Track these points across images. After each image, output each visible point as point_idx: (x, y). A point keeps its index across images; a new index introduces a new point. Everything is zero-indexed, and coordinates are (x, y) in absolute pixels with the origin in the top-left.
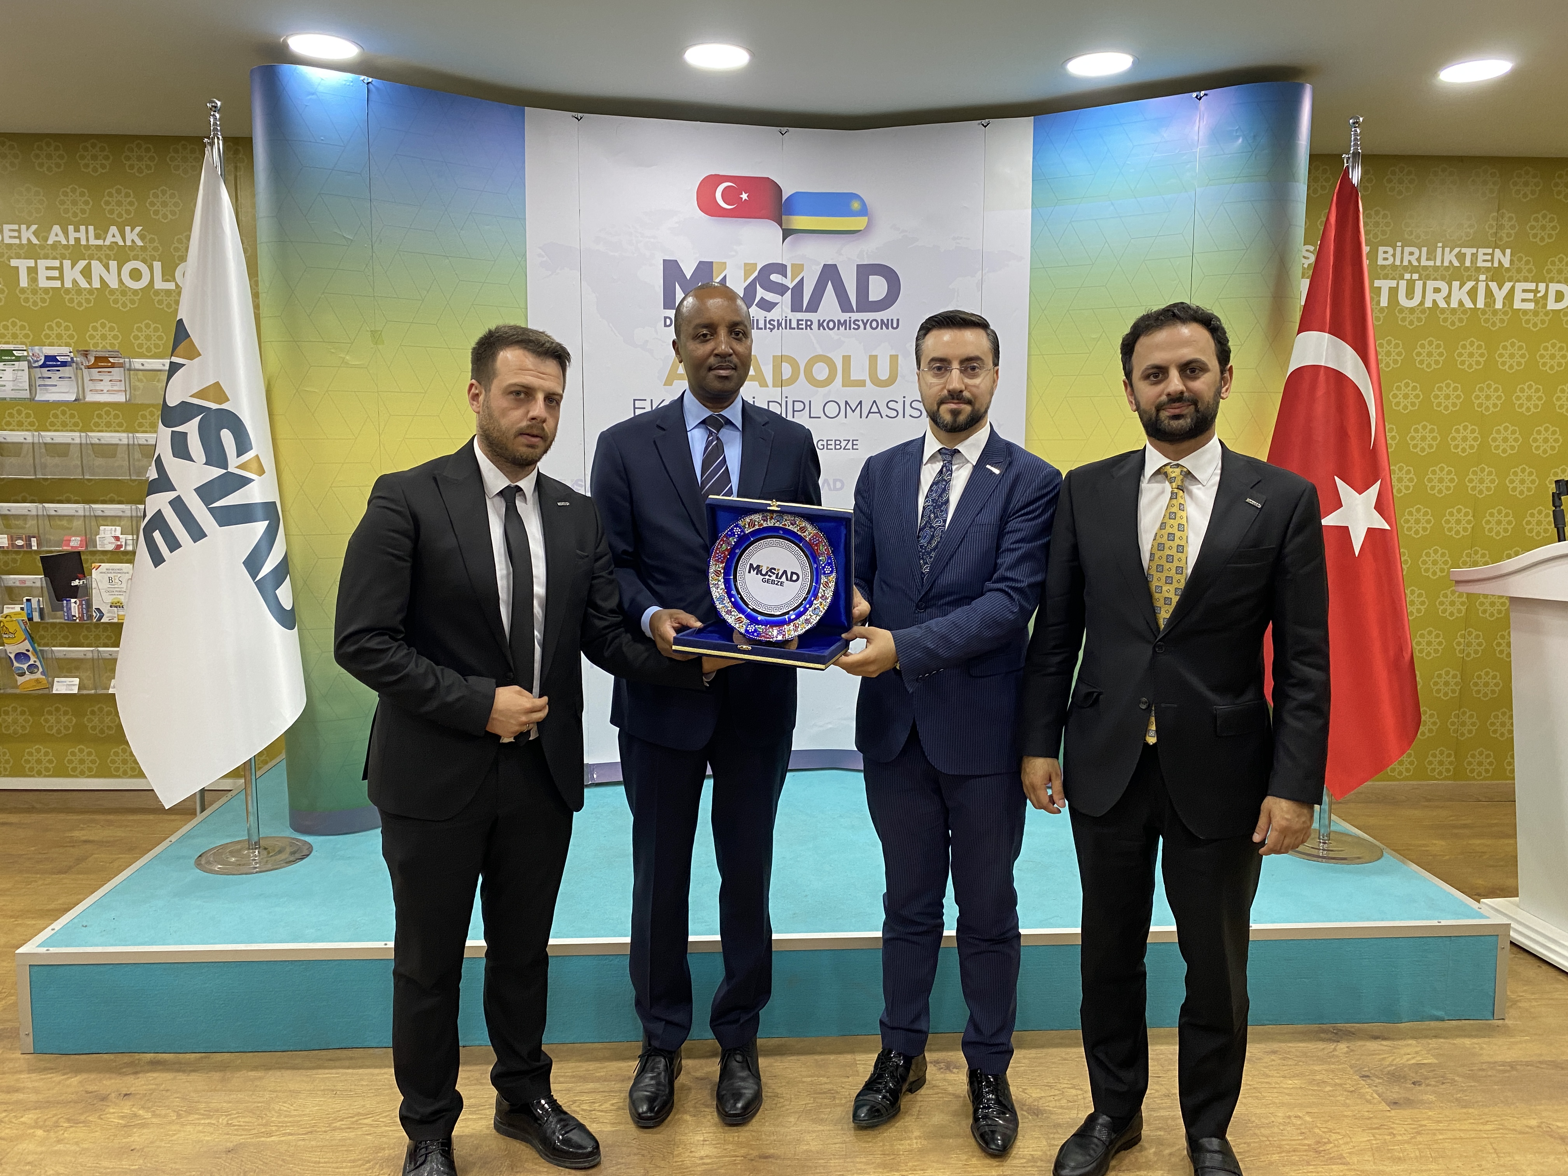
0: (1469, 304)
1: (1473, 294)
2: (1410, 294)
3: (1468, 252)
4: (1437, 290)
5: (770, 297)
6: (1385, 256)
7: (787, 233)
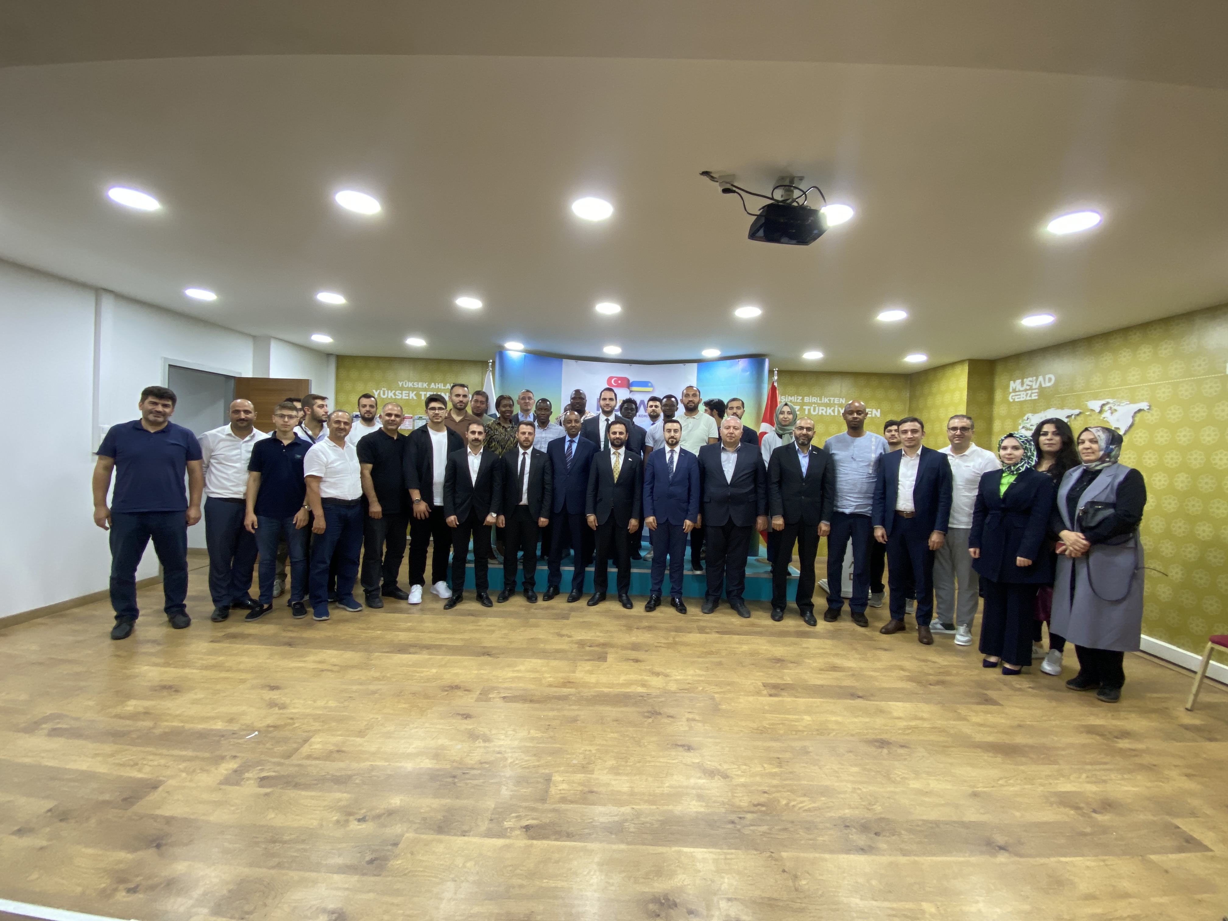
0: (832, 414)
1: (833, 411)
2: (814, 410)
3: (832, 399)
4: (822, 410)
6: (806, 399)
7: (631, 391)
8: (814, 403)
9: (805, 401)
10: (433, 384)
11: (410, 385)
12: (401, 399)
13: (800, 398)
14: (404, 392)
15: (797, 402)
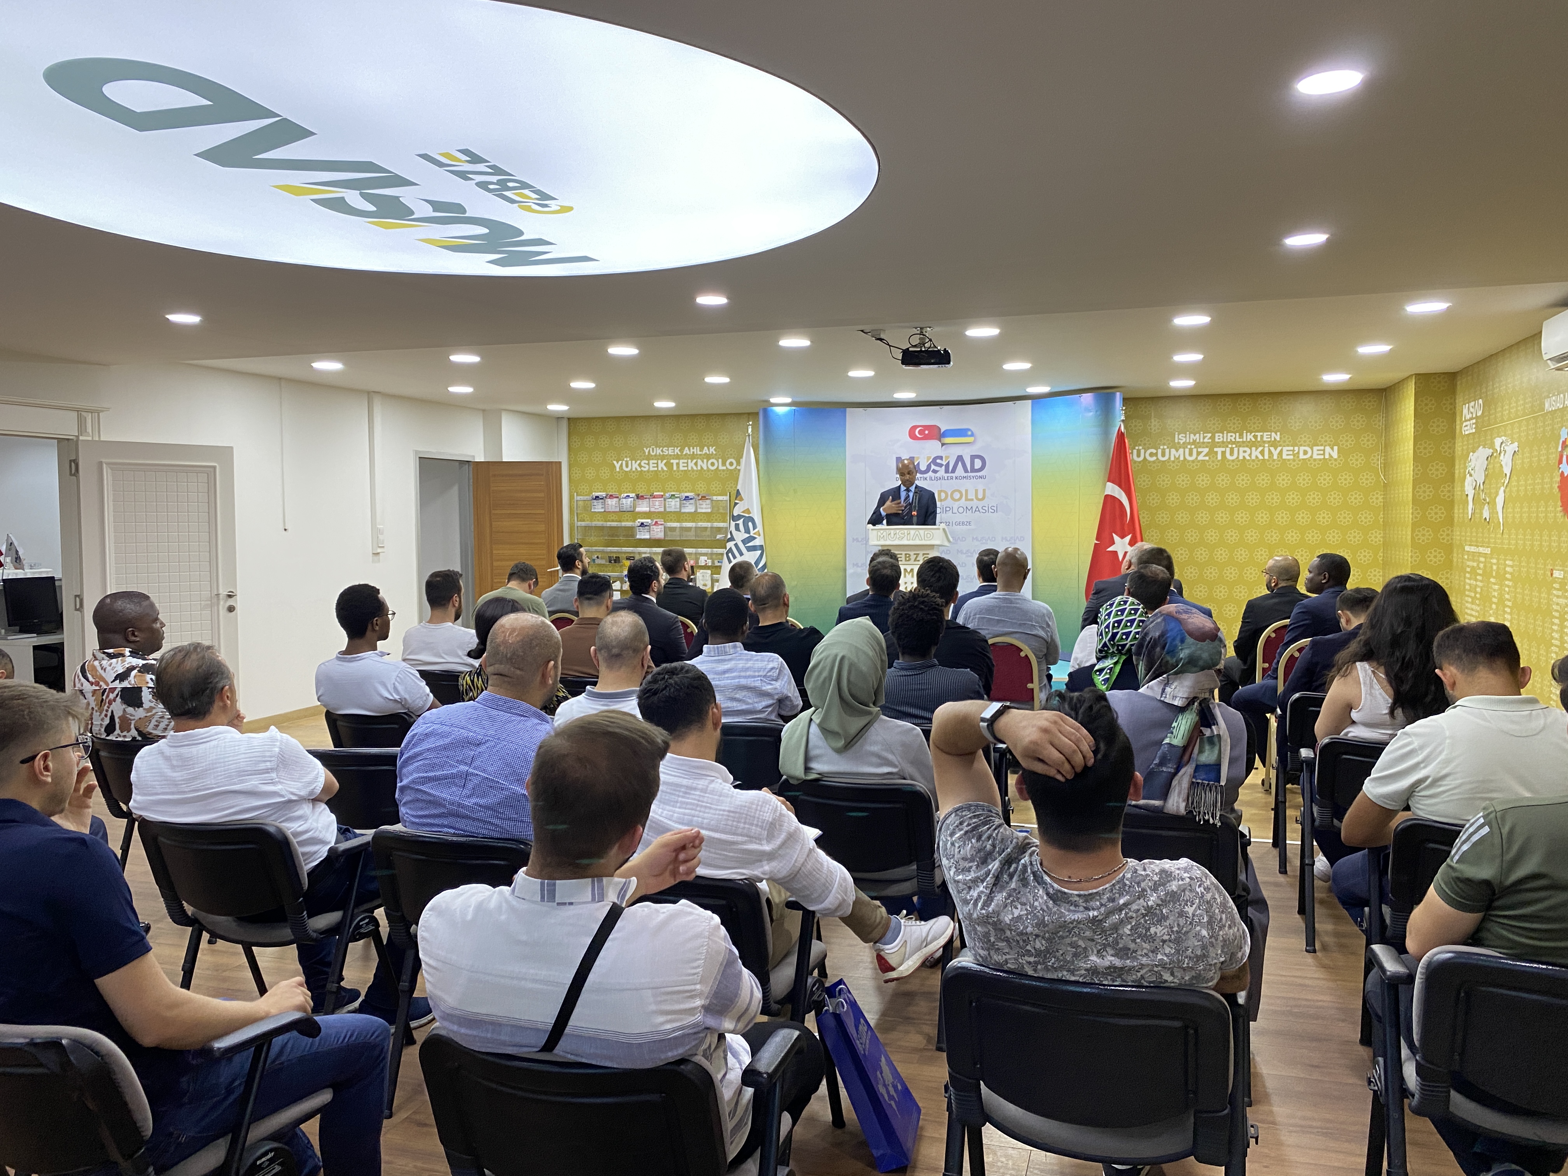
0: (1261, 457)
1: (1262, 453)
2: (1232, 453)
3: (1259, 434)
4: (1245, 452)
5: (937, 468)
6: (1219, 437)
7: (943, 445)
8: (1231, 442)
9: (1217, 440)
10: (687, 448)
11: (659, 451)
12: (648, 471)
13: (1210, 435)
14: (651, 462)
15: (1203, 443)
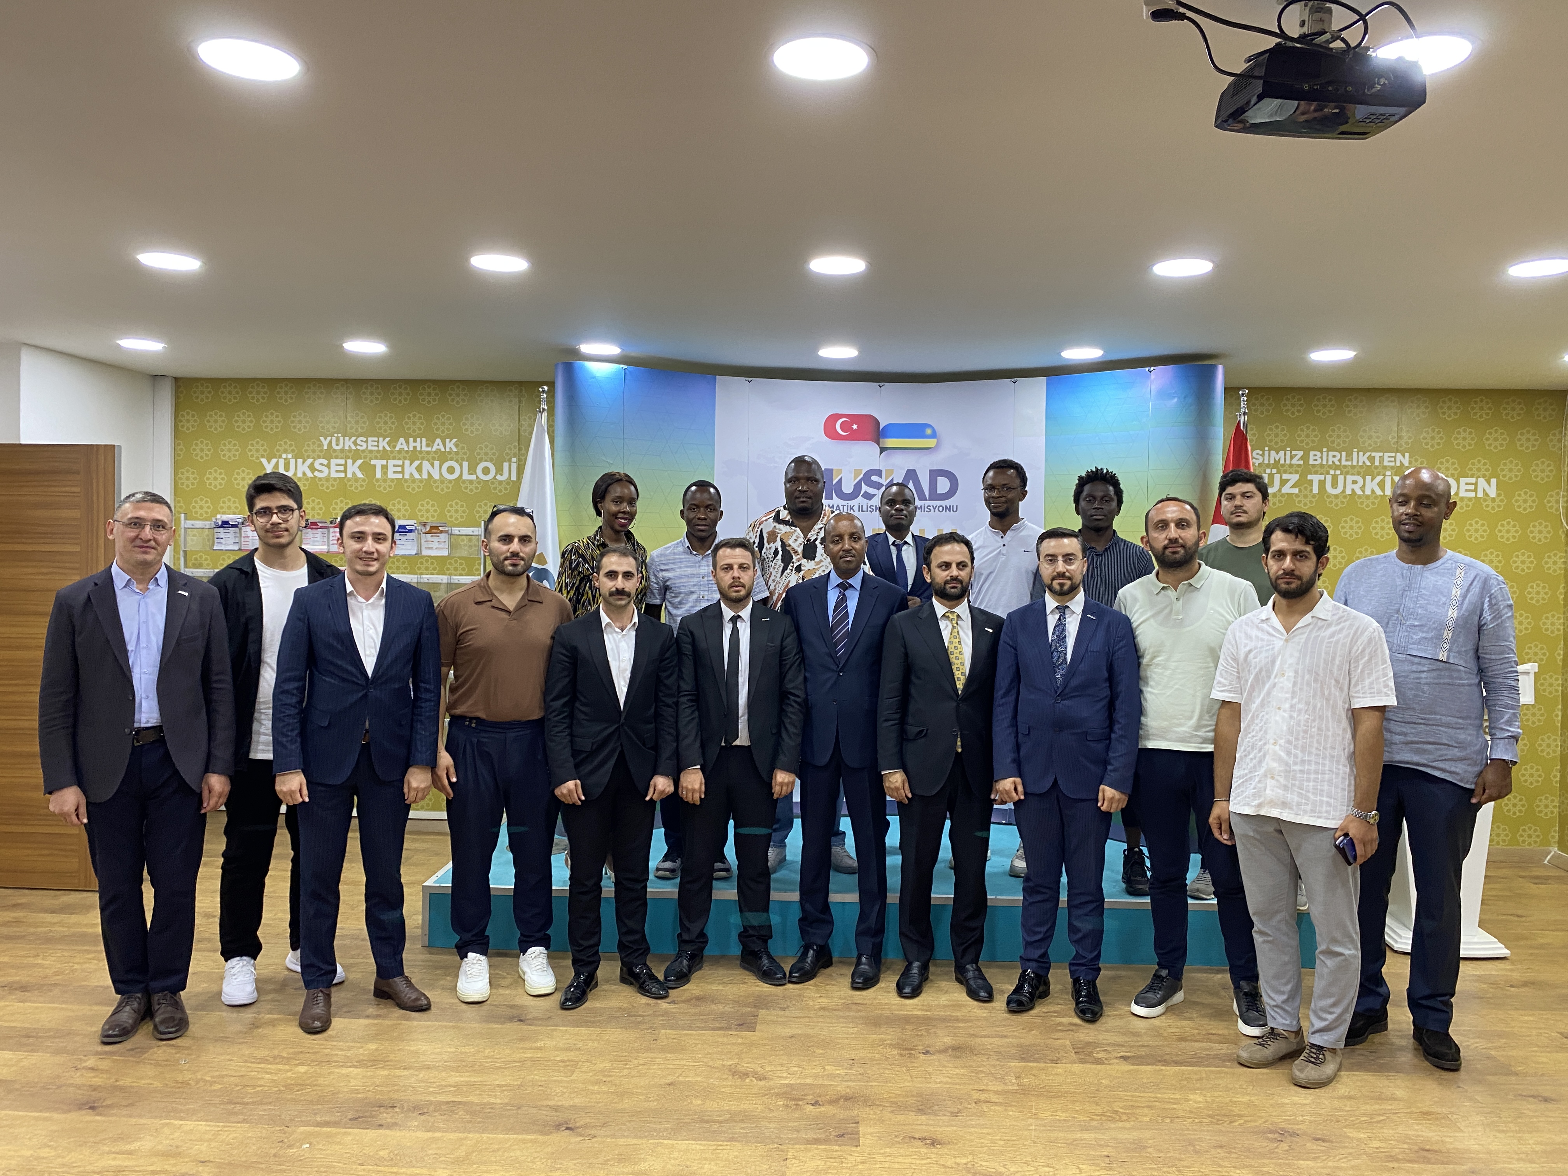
0: (1379, 492)
1: (1382, 485)
3: (1377, 455)
4: (1354, 482)
5: (871, 491)
6: (1314, 458)
7: (882, 450)
8: (1337, 468)
9: (1311, 462)
10: (402, 440)
11: (349, 443)
12: (328, 479)
13: (1301, 453)
14: (334, 462)
15: (1291, 465)
